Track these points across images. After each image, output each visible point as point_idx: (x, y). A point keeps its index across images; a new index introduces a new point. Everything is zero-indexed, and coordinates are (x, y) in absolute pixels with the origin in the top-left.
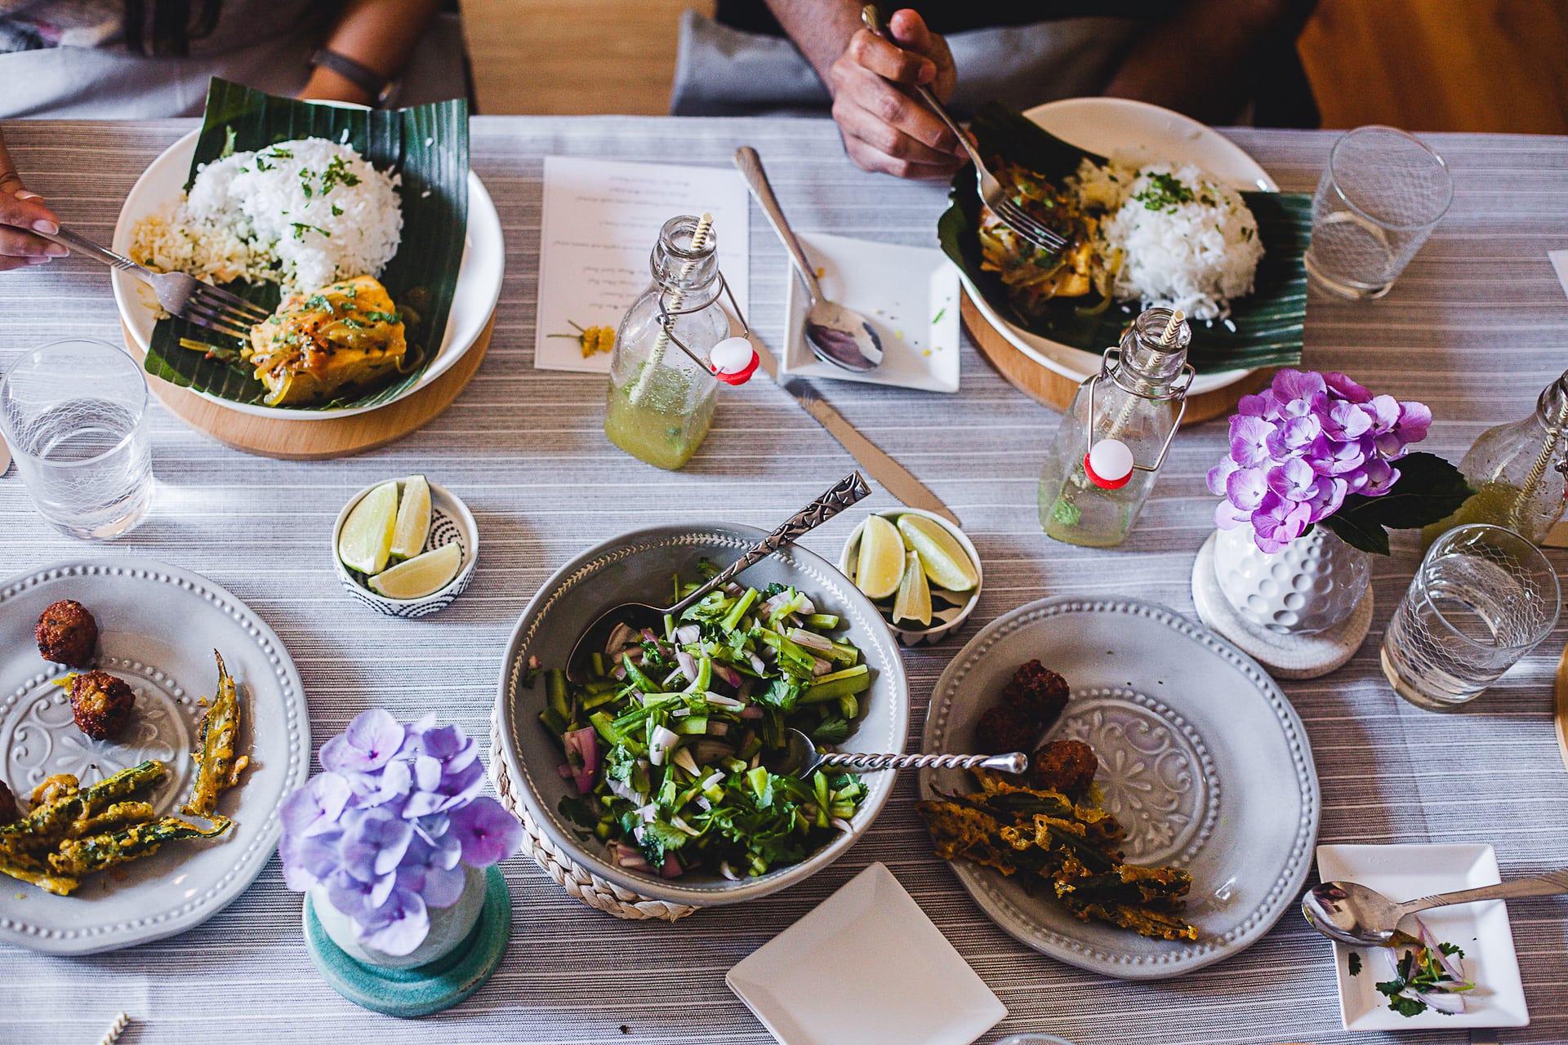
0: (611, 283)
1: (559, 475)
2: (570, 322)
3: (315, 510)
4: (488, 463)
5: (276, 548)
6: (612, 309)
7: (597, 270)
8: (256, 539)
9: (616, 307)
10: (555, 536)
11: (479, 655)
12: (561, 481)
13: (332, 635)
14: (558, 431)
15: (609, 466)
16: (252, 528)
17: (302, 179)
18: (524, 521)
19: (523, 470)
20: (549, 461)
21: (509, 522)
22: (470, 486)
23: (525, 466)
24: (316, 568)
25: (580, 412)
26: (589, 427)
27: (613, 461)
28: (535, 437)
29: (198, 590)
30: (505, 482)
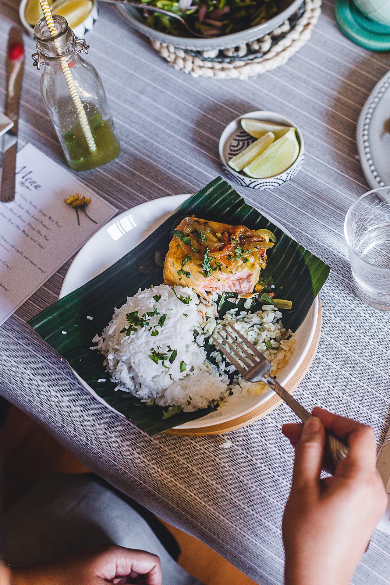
0: (39, 232)
1: (158, 152)
2: (79, 224)
3: (287, 205)
4: (185, 178)
5: (320, 197)
6: (53, 218)
7: (39, 244)
8: (326, 208)
9: (50, 218)
10: (186, 126)
11: (267, 95)
12: (160, 149)
13: (326, 141)
14: (138, 173)
15: (131, 142)
16: (324, 214)
17: (159, 329)
18: (194, 140)
19: (171, 164)
20: (156, 161)
21: (200, 144)
22: (203, 171)
23: (169, 166)
24: (309, 176)
25: (119, 177)
26: (122, 166)
27: (127, 144)
28: (151, 177)
29: (378, 179)
30: (185, 164)
